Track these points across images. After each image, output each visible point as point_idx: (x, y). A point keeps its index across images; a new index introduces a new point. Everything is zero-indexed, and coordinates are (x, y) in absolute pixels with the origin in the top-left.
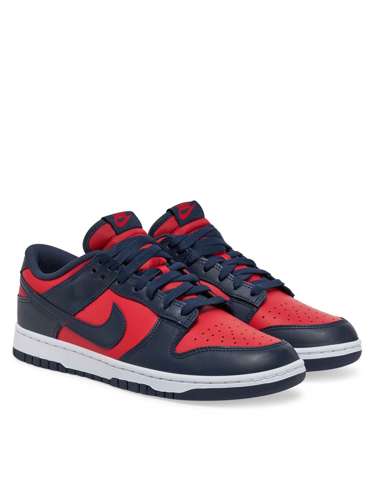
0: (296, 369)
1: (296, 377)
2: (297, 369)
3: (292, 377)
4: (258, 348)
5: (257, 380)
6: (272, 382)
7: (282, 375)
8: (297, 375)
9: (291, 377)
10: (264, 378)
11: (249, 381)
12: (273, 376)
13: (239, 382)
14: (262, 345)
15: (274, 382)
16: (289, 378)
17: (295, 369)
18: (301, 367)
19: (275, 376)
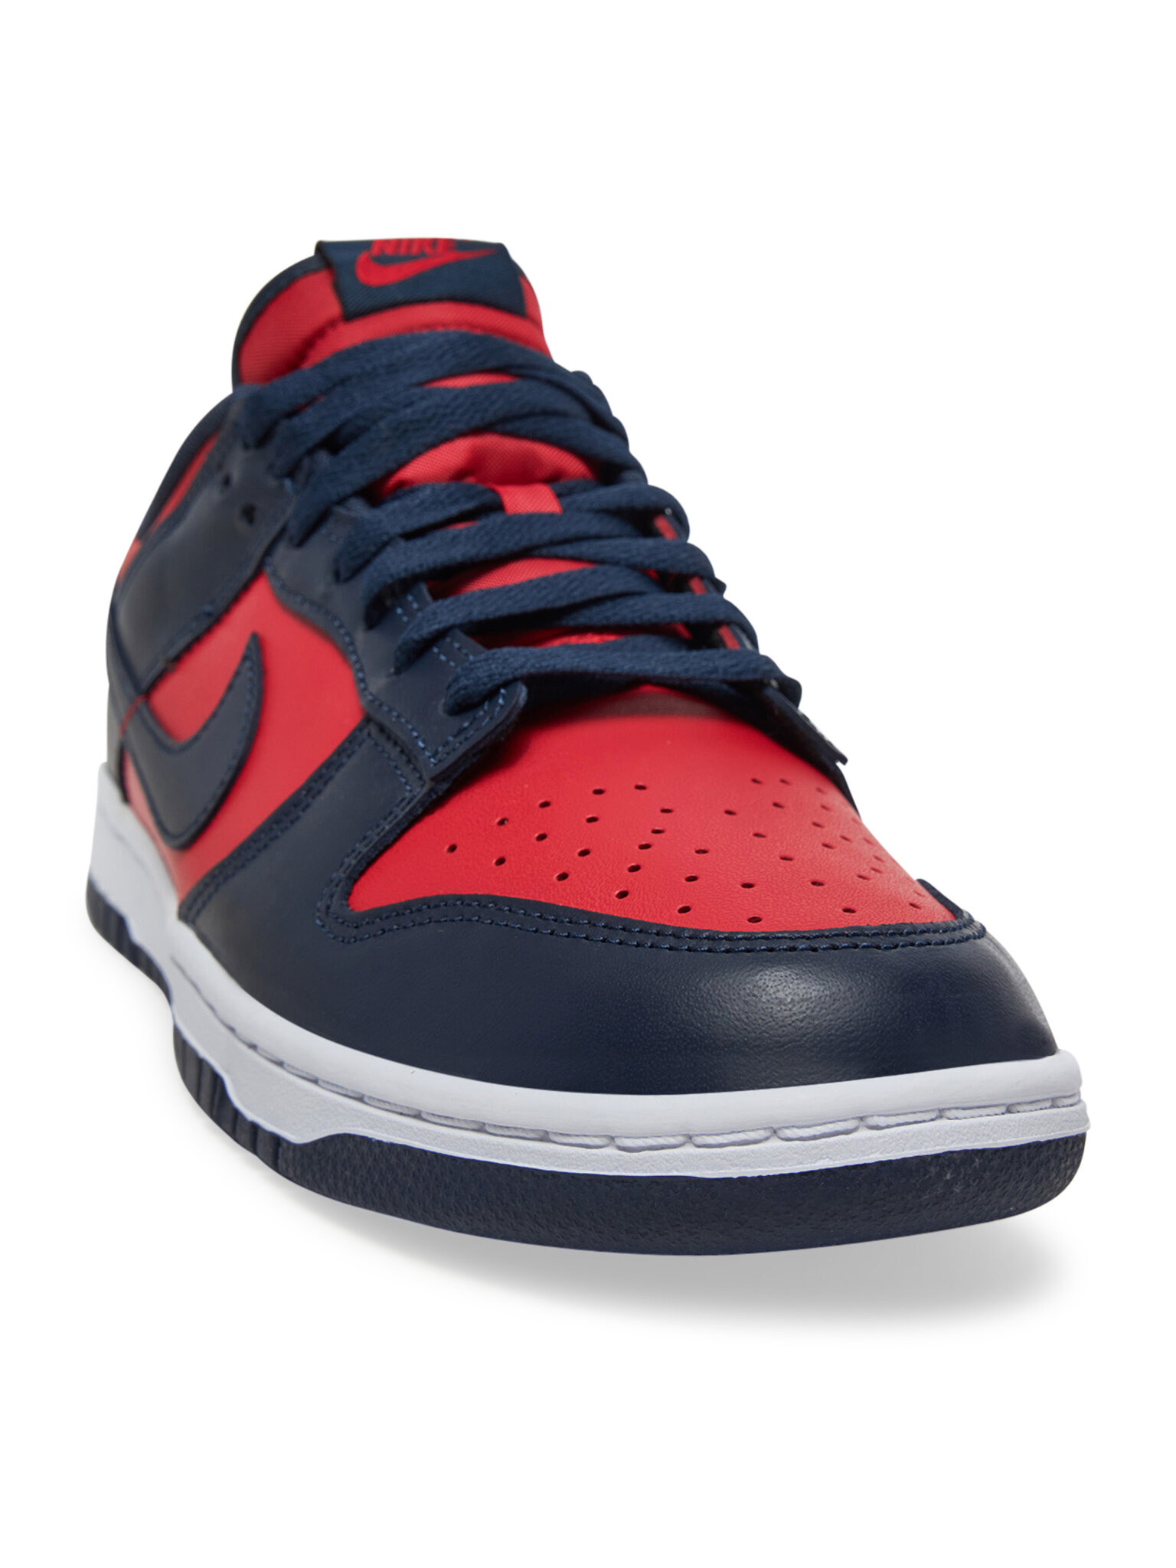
0: (941, 1114)
1: (933, 1170)
2: (948, 1114)
3: (890, 1162)
4: (817, 937)
5: (640, 1143)
6: (734, 1173)
7: (815, 1138)
8: (937, 1156)
9: (881, 1164)
10: (689, 1138)
11: (597, 1141)
12: (752, 1135)
13: (544, 1137)
14: (866, 919)
15: (742, 1180)
16: (864, 1166)
17: (940, 1117)
18: (1048, 1104)
19: (767, 1139)
